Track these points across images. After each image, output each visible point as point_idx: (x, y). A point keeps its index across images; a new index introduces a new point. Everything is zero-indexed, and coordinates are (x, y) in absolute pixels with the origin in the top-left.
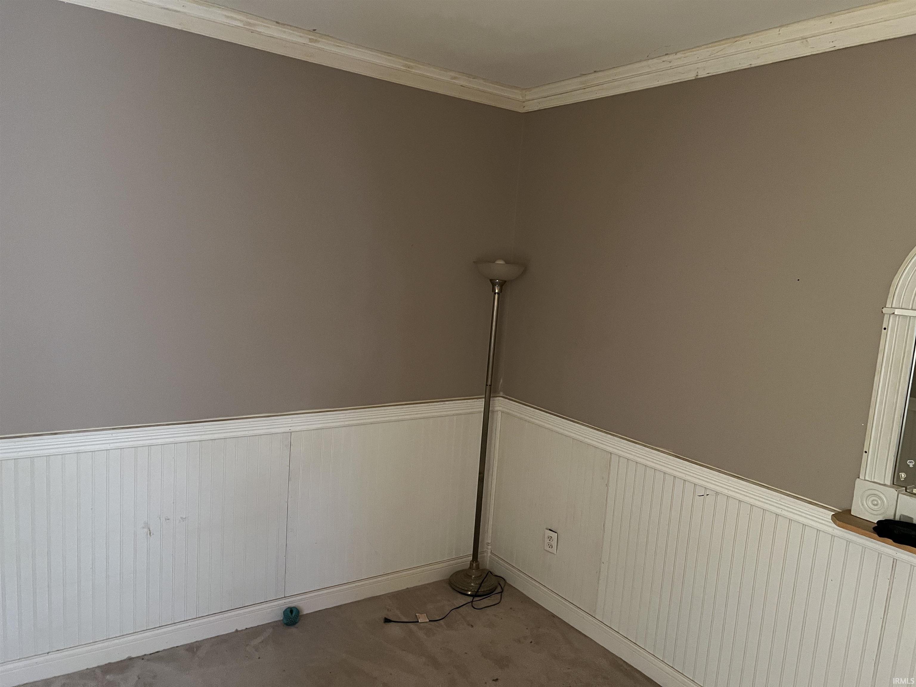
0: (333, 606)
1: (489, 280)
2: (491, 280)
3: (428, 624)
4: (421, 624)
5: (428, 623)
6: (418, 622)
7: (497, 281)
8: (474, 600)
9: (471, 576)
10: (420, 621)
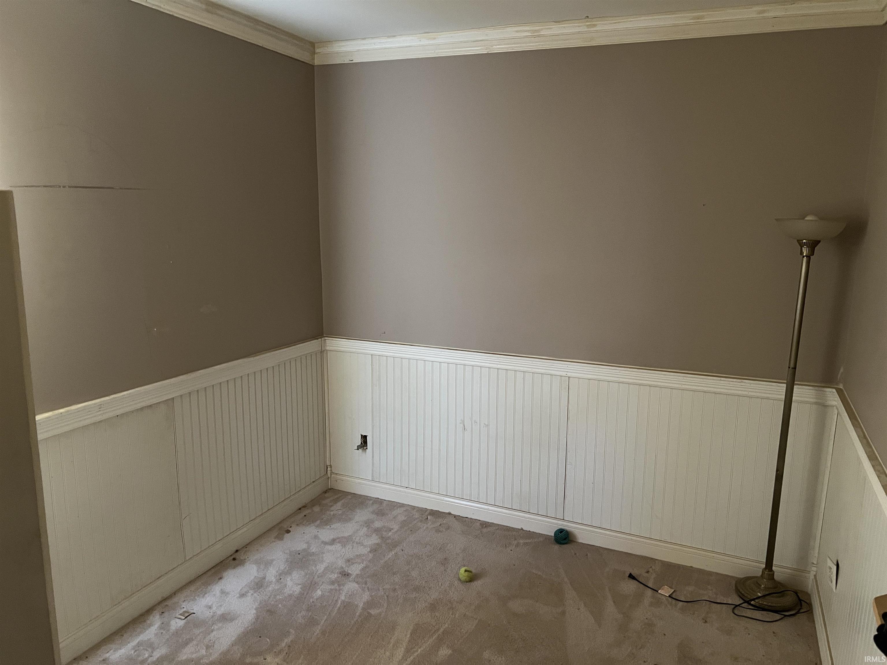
0: (607, 548)
1: (796, 241)
2: (798, 241)
3: (666, 599)
4: (660, 596)
5: (667, 597)
6: (657, 591)
7: (805, 241)
8: (743, 605)
9: (761, 586)
10: (659, 592)
